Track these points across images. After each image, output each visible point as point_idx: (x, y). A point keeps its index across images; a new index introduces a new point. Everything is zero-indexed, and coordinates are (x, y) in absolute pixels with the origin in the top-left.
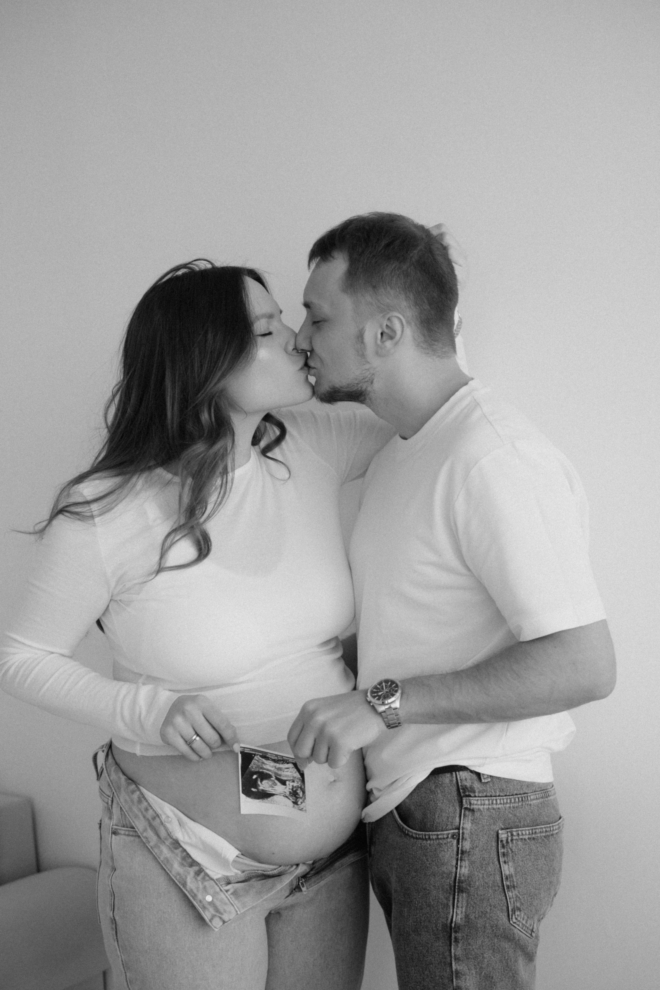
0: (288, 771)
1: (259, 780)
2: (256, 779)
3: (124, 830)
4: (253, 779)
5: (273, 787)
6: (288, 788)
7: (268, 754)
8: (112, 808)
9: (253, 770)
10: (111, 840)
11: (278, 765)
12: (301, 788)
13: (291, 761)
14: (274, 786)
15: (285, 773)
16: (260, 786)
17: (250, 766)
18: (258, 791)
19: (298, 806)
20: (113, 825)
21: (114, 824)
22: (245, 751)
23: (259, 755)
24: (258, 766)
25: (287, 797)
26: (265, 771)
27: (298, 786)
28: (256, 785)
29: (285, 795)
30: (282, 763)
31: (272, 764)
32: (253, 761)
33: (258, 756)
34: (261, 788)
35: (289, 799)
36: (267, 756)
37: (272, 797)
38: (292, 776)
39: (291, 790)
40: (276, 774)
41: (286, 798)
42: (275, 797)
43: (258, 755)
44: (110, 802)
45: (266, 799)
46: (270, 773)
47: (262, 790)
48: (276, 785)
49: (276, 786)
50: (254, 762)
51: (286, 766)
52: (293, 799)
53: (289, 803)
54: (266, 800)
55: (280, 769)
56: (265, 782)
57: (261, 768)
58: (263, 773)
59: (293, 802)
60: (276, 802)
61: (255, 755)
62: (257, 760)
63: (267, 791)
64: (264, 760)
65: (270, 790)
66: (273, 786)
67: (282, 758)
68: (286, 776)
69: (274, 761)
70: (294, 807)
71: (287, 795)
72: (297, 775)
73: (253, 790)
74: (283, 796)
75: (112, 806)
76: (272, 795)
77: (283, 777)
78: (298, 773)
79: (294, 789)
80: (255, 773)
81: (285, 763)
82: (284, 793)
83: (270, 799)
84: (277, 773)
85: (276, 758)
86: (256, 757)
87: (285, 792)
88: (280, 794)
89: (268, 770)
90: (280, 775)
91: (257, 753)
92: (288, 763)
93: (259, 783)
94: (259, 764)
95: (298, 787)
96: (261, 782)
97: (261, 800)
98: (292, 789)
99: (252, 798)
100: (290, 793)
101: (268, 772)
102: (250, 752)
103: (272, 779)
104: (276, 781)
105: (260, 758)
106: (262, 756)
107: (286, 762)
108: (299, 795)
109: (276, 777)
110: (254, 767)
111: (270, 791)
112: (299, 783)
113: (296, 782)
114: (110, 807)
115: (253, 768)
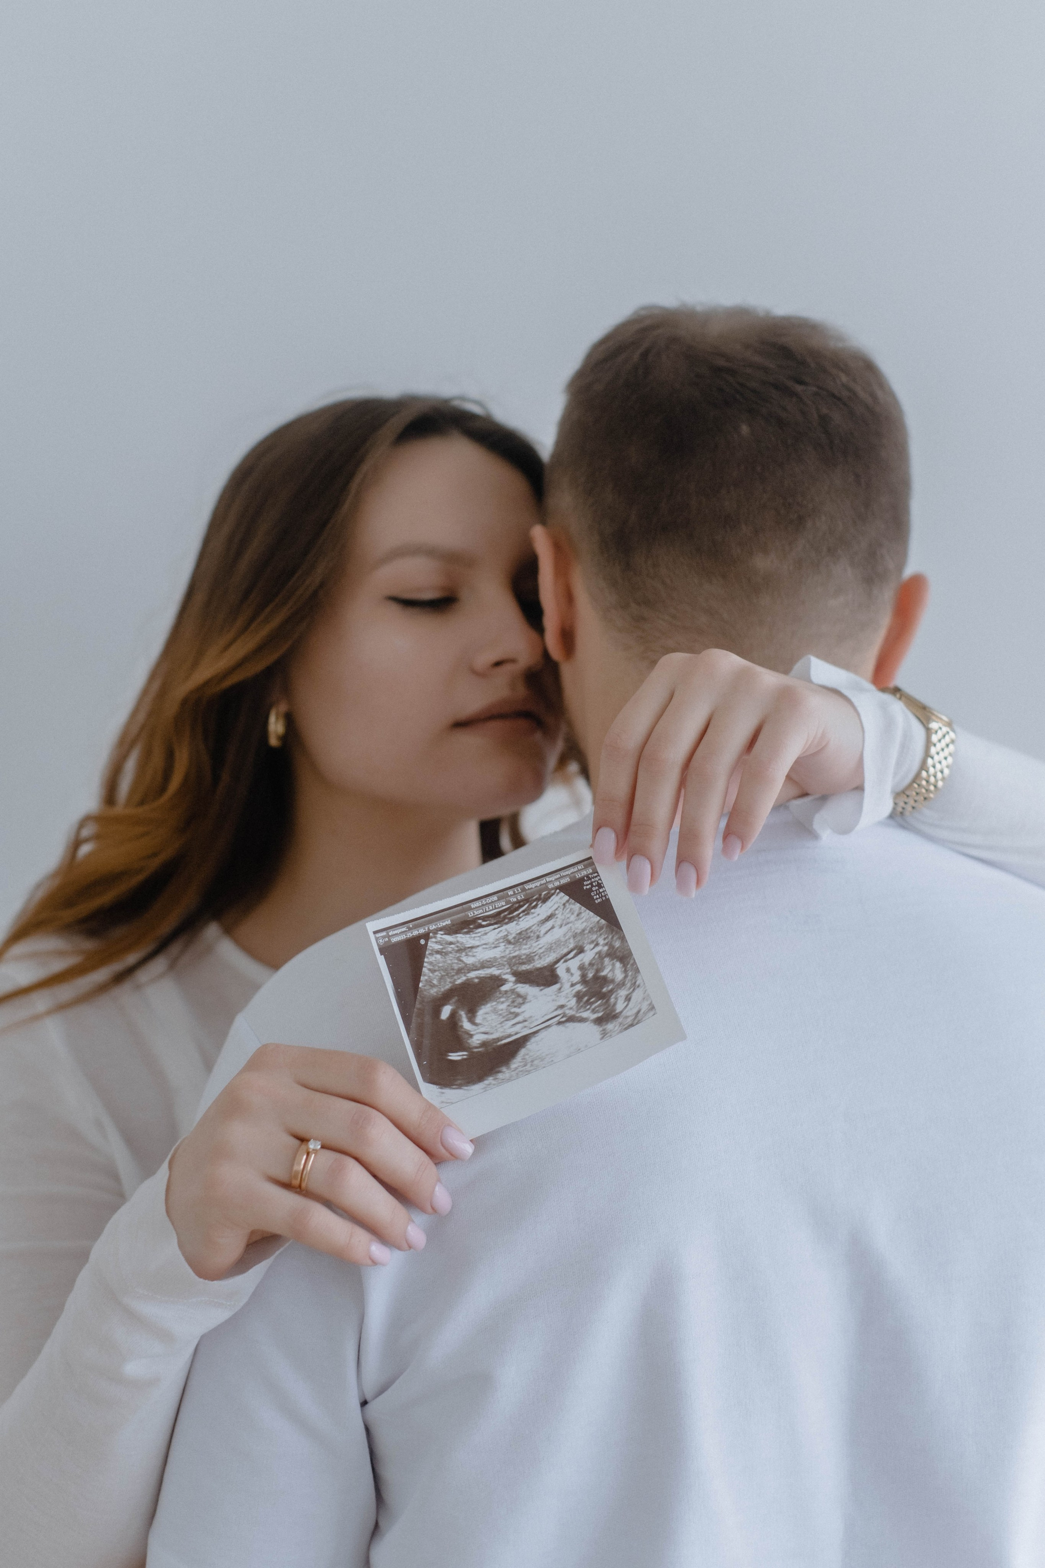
0: (553, 927)
1: (463, 1014)
2: (453, 1015)
4: (443, 1021)
5: (517, 1015)
6: (567, 986)
7: (473, 905)
9: (433, 991)
11: (513, 928)
12: (612, 954)
13: (557, 884)
14: (516, 1010)
15: (544, 941)
16: (471, 1036)
17: (421, 985)
18: (473, 1056)
19: (620, 1020)
22: (394, 940)
23: (441, 929)
24: (445, 970)
25: (571, 1019)
26: (472, 975)
27: (599, 953)
28: (457, 1040)
29: (564, 1015)
30: (527, 912)
31: (492, 934)
32: (426, 960)
33: (440, 936)
34: (477, 1039)
35: (582, 1020)
36: (471, 914)
37: (523, 1052)
38: (570, 934)
39: (579, 987)
40: (513, 962)
41: (570, 1025)
42: (531, 1045)
43: (435, 932)
45: (504, 1069)
46: (495, 971)
47: (484, 1044)
48: (524, 998)
49: (523, 1008)
50: (431, 963)
51: (543, 910)
52: (593, 1011)
53: (587, 1032)
54: (505, 1073)
55: (523, 937)
56: (484, 1012)
57: (459, 971)
58: (467, 985)
59: (599, 1021)
60: (542, 1060)
61: (426, 936)
62: (438, 952)
63: (499, 1039)
64: (463, 939)
65: (509, 1031)
66: (513, 1010)
67: (524, 890)
68: (550, 949)
69: (499, 918)
70: (604, 1034)
71: (570, 1013)
72: (590, 918)
73: (455, 1056)
74: (559, 1023)
76: (520, 1043)
77: (540, 958)
78: (587, 914)
79: (590, 975)
80: (445, 998)
81: (535, 907)
82: (559, 1012)
83: (516, 1063)
84: (519, 957)
85: (502, 905)
86: (432, 945)
87: (562, 1007)
88: (546, 1025)
89: (483, 965)
90: (530, 959)
91: (433, 927)
92: (545, 900)
93: (466, 1025)
94: (450, 959)
95: (601, 956)
96: (472, 1020)
97: (490, 1080)
98: (584, 980)
99: (460, 1086)
100: (579, 996)
101: (482, 973)
102: (409, 935)
103: (504, 988)
104: (523, 989)
105: (449, 938)
106: (452, 930)
107: (538, 899)
108: (612, 981)
109: (515, 974)
110: (435, 982)
111: (510, 1036)
112: (601, 941)
113: (588, 947)
115: (433, 986)
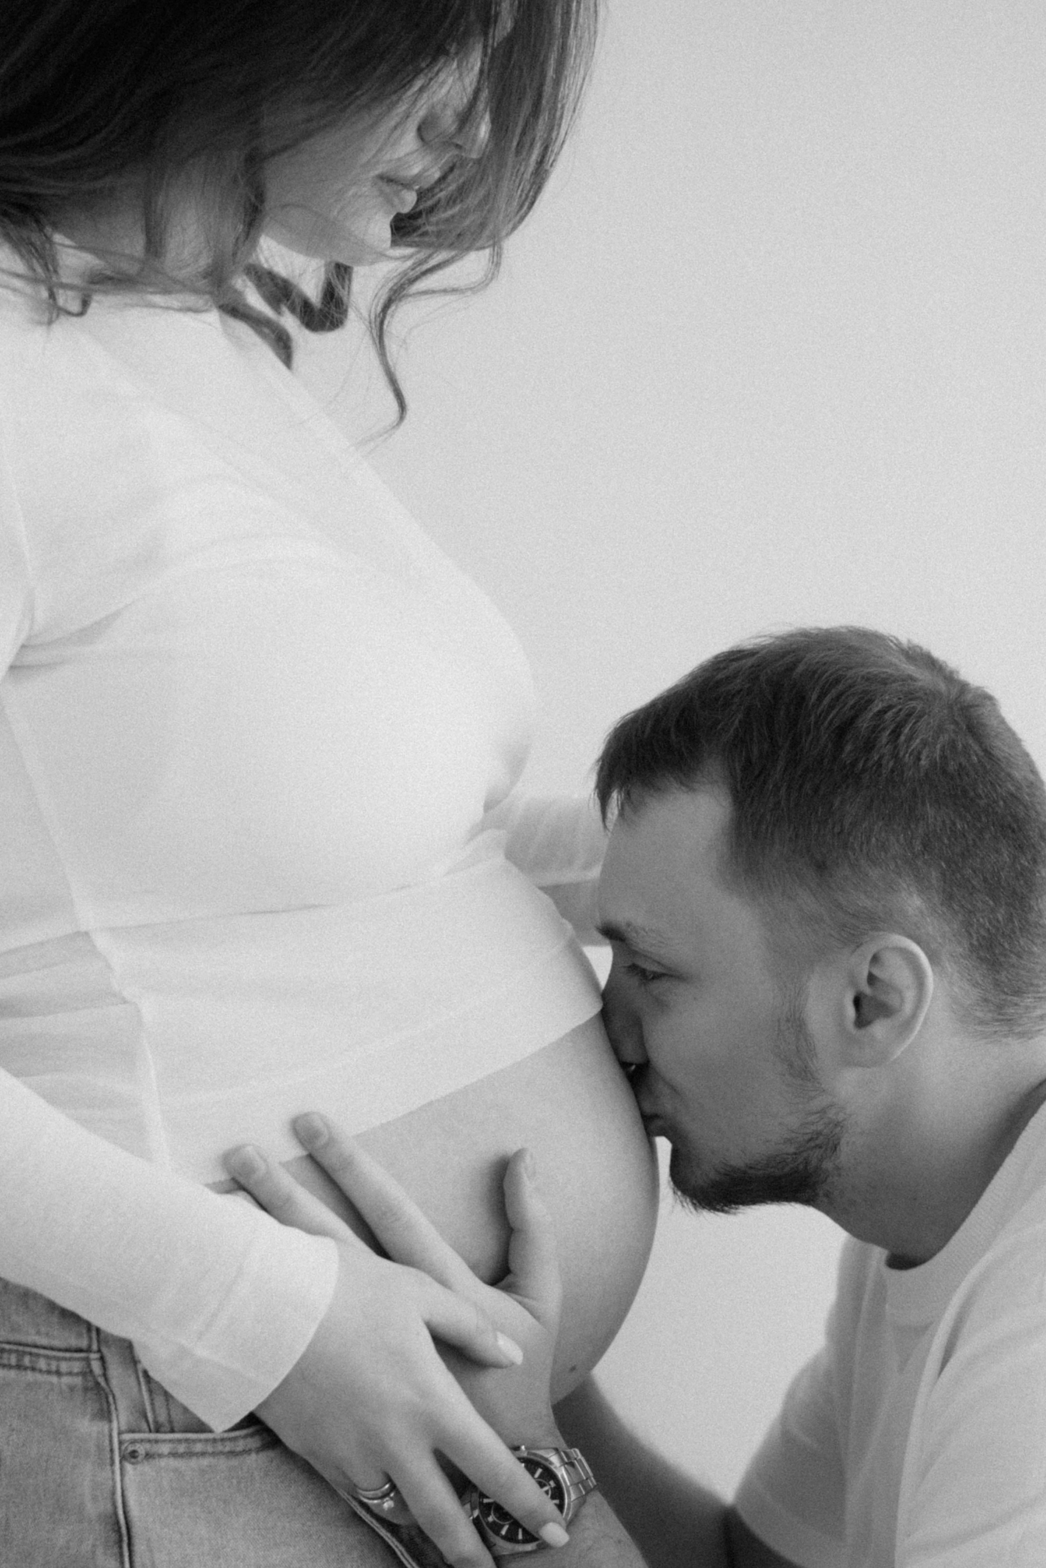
3: (170, 1441)
8: (107, 1380)
10: (122, 1480)
20: (120, 1433)
21: (124, 1427)
44: (96, 1367)
75: (105, 1375)
114: (101, 1380)
